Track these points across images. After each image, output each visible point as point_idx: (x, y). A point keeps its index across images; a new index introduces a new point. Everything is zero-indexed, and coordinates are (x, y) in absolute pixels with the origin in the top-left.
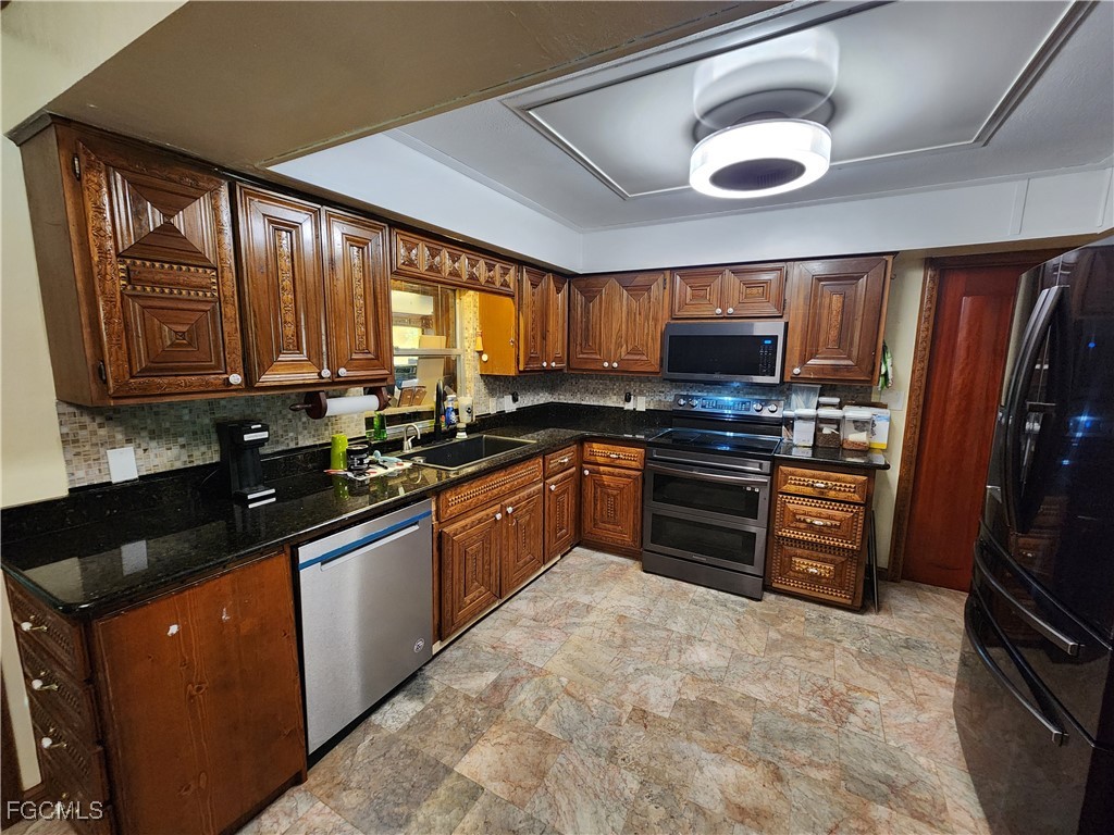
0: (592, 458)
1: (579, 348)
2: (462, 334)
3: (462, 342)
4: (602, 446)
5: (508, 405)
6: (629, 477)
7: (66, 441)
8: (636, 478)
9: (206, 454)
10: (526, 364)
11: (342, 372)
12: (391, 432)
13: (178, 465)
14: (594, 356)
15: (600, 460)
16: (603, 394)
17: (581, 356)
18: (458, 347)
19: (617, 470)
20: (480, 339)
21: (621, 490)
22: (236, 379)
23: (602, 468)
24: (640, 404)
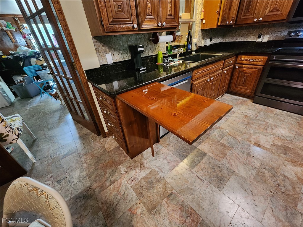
0: (241, 62)
1: (243, 14)
2: (196, 11)
3: (196, 16)
4: (247, 56)
5: (208, 43)
6: (256, 68)
7: (97, 51)
8: (260, 69)
9: (128, 57)
10: (221, 22)
11: (164, 24)
12: (174, 52)
13: (121, 60)
14: (250, 17)
15: (244, 62)
16: (247, 36)
17: (243, 17)
18: (194, 18)
19: (251, 66)
20: (203, 13)
21: (251, 74)
22: (136, 26)
23: (244, 66)
24: (265, 39)
